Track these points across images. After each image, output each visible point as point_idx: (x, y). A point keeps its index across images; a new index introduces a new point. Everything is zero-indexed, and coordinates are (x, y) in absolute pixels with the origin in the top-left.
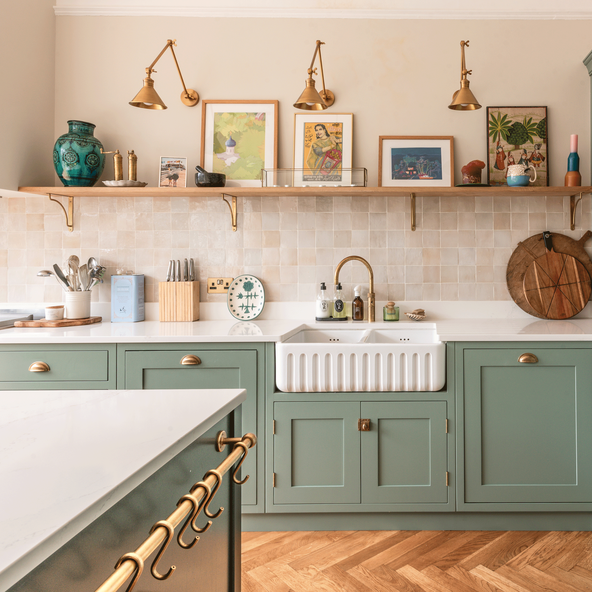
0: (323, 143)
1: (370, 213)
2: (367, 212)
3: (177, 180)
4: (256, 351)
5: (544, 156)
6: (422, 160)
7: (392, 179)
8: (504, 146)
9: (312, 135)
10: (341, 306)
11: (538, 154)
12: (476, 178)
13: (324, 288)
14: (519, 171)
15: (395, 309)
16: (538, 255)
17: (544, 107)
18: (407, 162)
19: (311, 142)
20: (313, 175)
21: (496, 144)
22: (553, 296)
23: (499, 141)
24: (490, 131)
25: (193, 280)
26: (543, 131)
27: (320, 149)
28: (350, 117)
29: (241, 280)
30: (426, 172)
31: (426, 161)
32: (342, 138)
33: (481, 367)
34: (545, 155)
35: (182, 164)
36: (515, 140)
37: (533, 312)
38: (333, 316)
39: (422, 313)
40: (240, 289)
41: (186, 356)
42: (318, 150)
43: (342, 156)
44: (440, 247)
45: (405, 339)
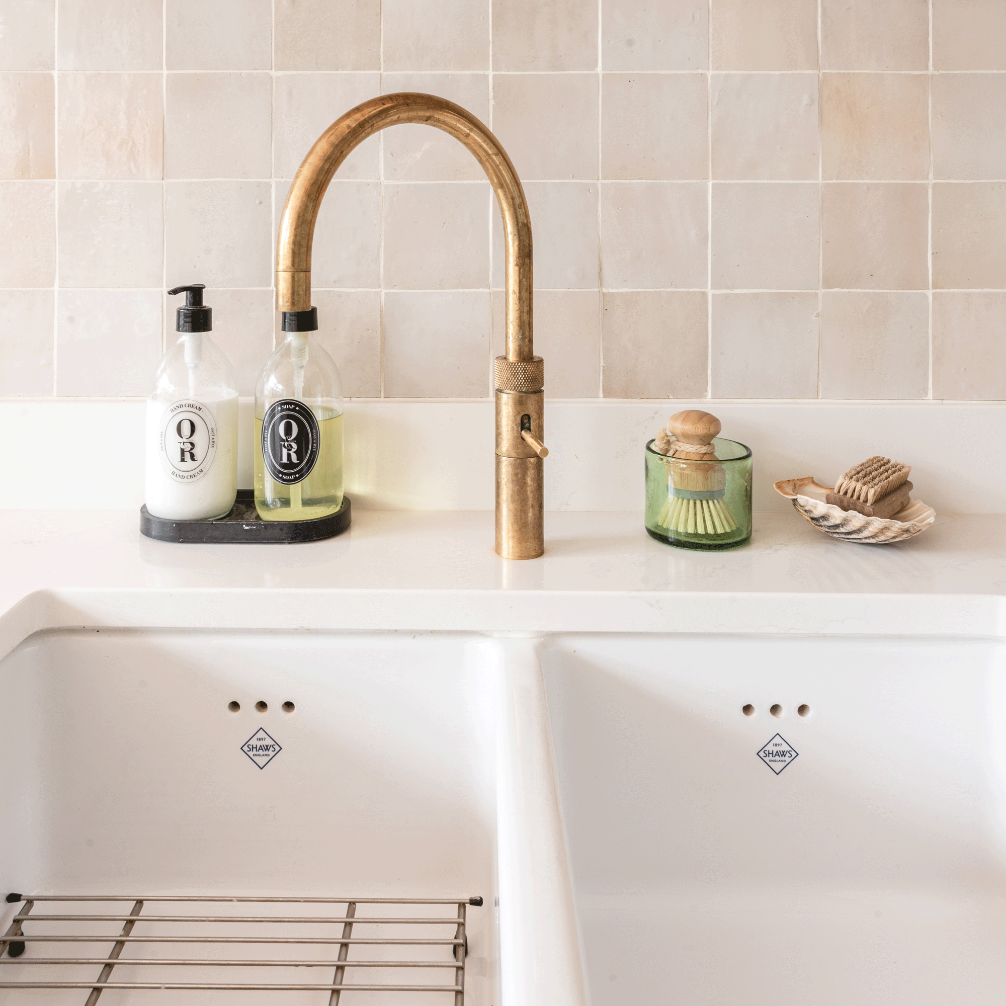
10: (302, 440)
13: (197, 318)
44: (927, 69)
45: (775, 709)
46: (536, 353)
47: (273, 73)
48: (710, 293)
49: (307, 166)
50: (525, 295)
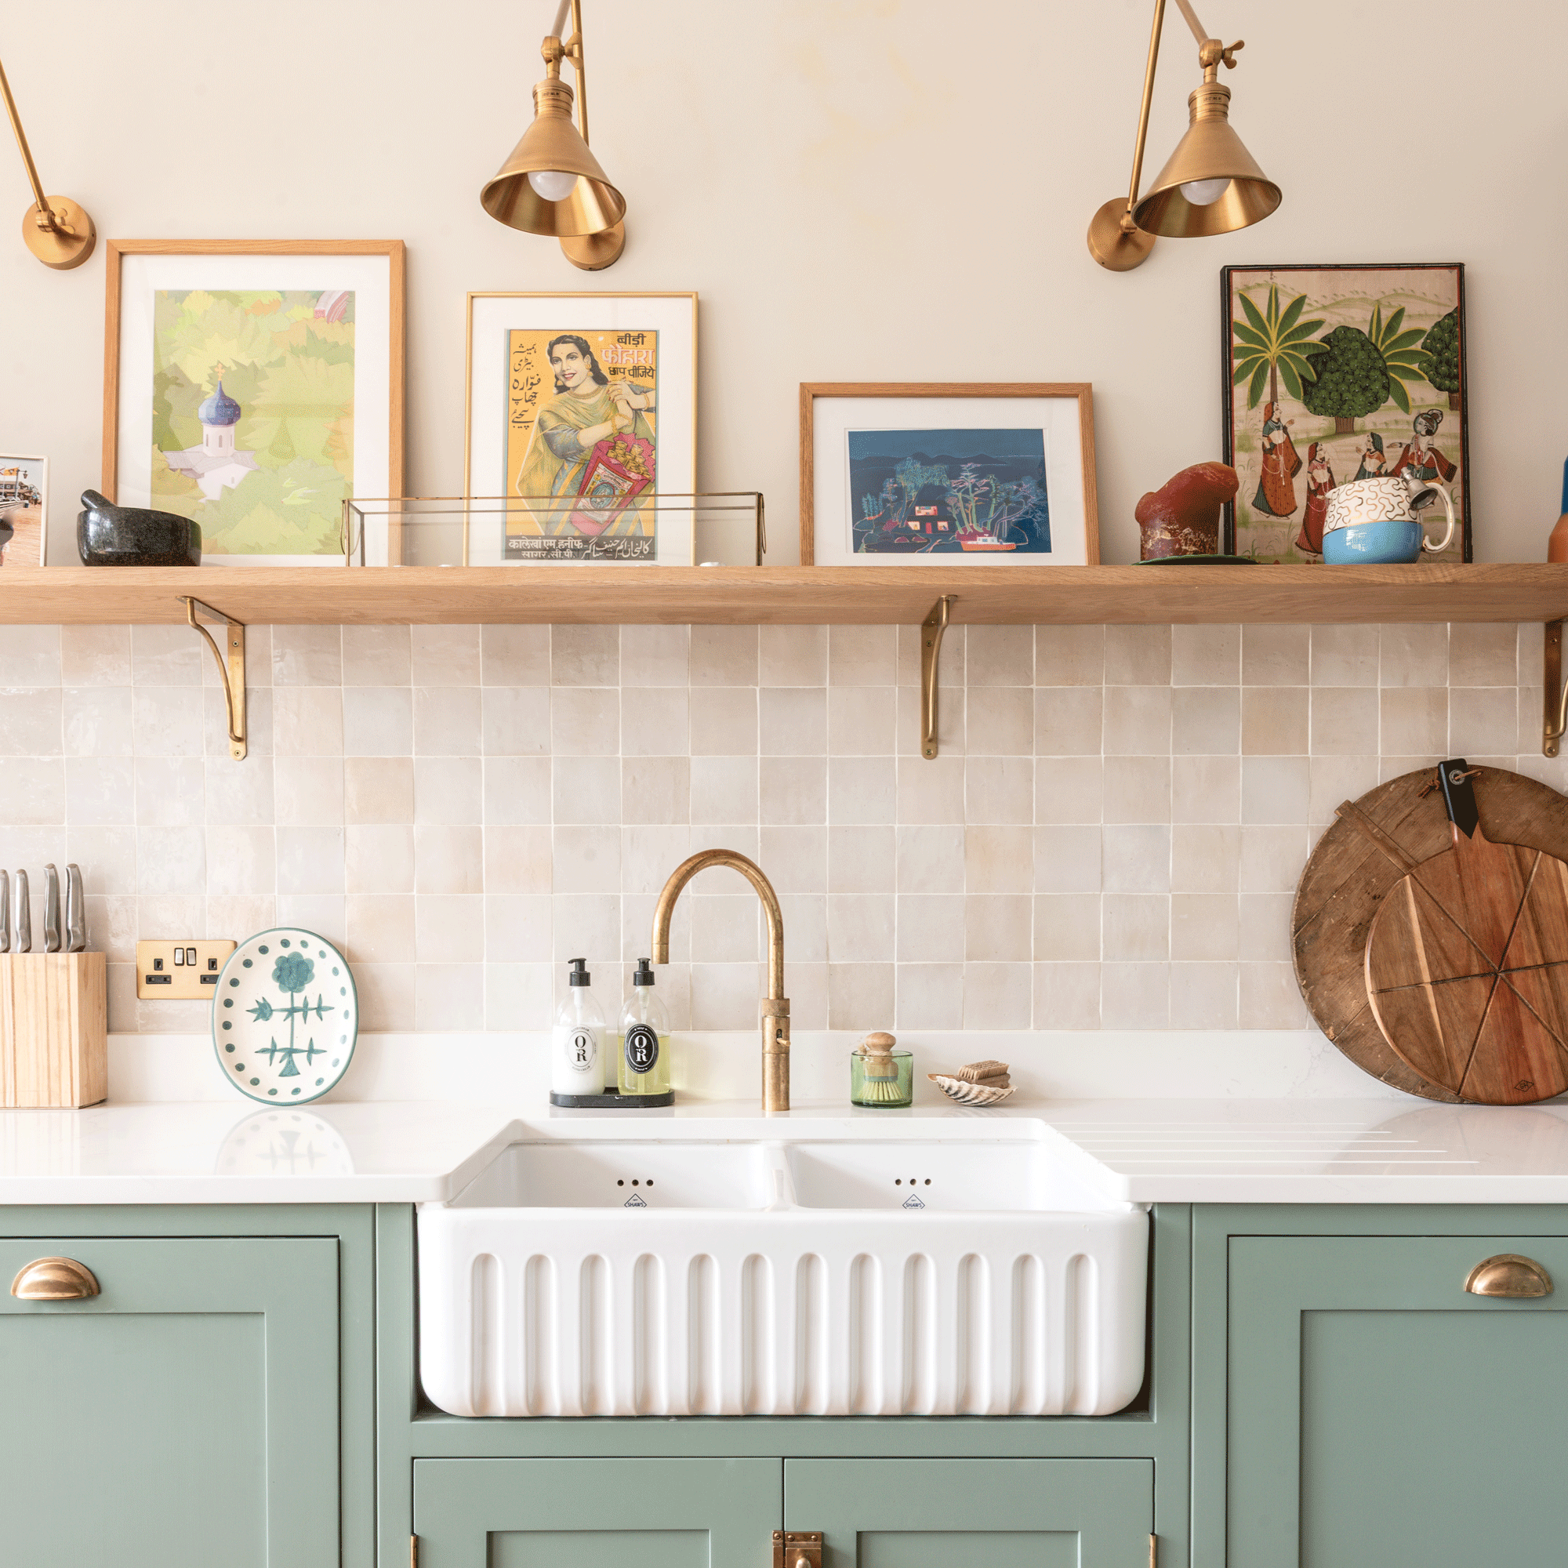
0: (581, 410)
1: (763, 690)
2: (751, 687)
3: (7, 544)
4: (335, 1240)
5: (1451, 461)
6: (968, 478)
7: (856, 550)
8: (1291, 422)
9: (537, 378)
10: (649, 1048)
11: (1430, 454)
12: (1202, 536)
13: (582, 978)
14: (1385, 502)
15: (894, 1060)
16: (1419, 853)
17: (1449, 266)
18: (913, 486)
19: (533, 404)
20: (544, 534)
21: (1259, 413)
22: (1485, 1013)
23: (1272, 404)
24: (1237, 363)
25: (80, 949)
26: (1448, 363)
27: (570, 435)
28: (689, 305)
29: (264, 950)
30: (985, 524)
31: (985, 481)
32: (656, 389)
33: (1303, 1312)
34: (1455, 459)
35: (26, 482)
36: (1335, 395)
37: (1403, 1074)
38: (620, 1086)
39: (997, 1079)
40: (262, 984)
41: (37, 1263)
42: (563, 438)
43: (655, 463)
44: (1032, 823)
45: (913, 1182)
46: (785, 997)
47: (622, 826)
48: (896, 964)
49: (666, 891)
50: (779, 961)
